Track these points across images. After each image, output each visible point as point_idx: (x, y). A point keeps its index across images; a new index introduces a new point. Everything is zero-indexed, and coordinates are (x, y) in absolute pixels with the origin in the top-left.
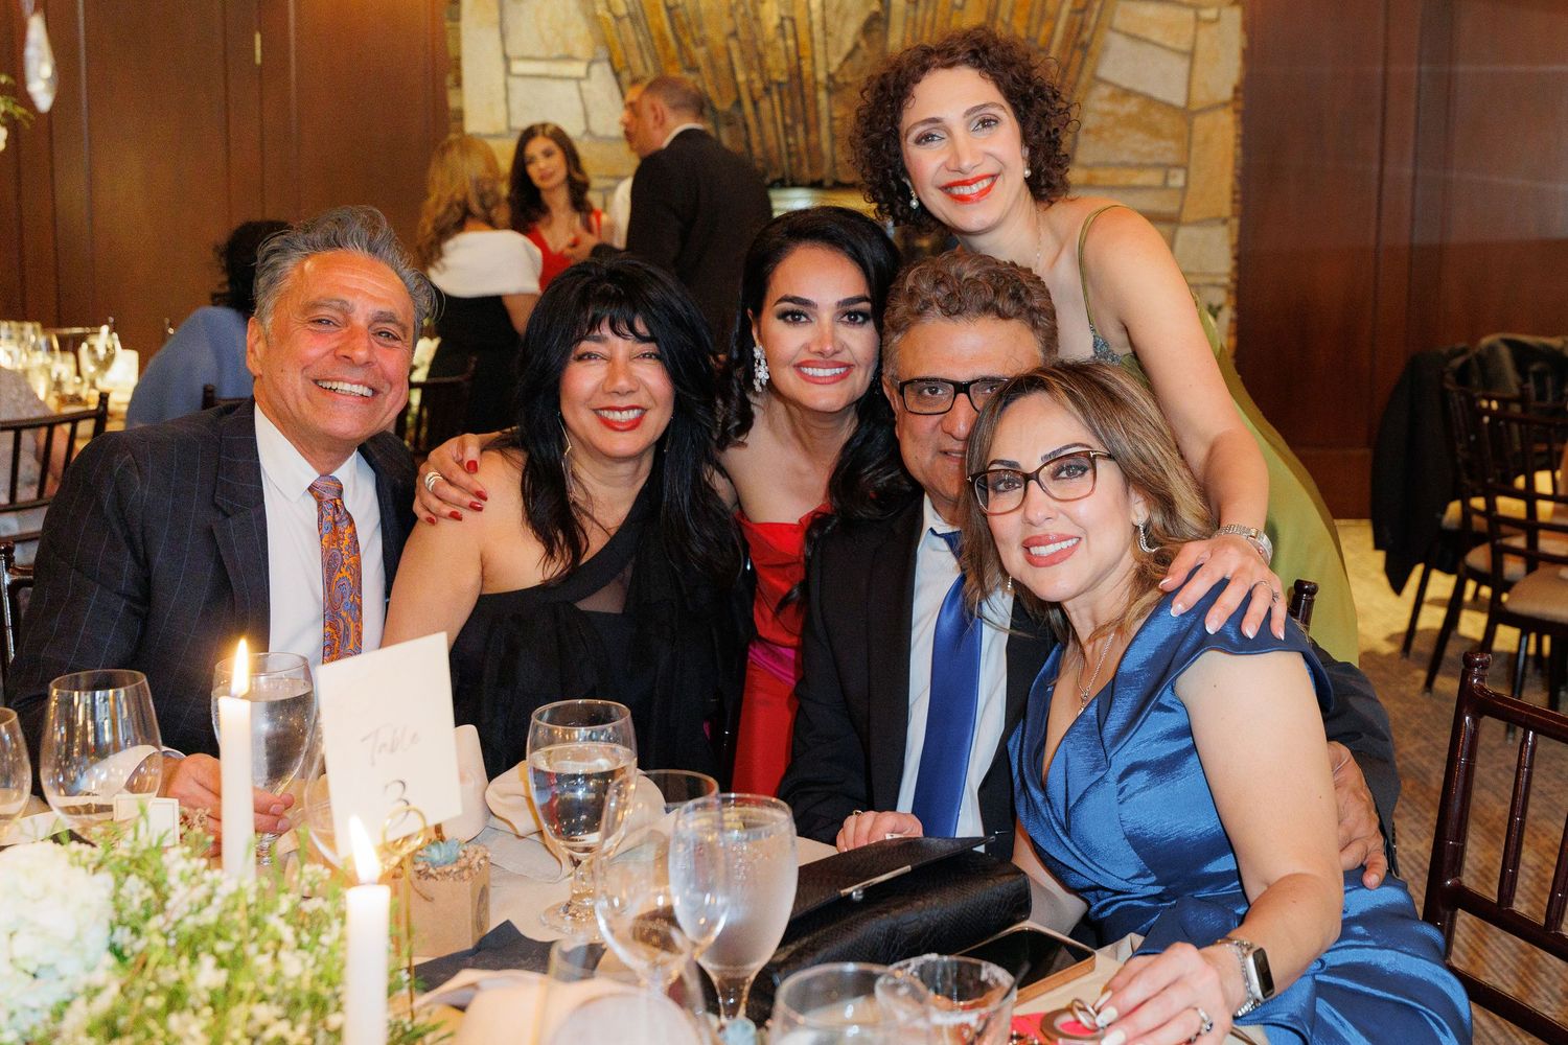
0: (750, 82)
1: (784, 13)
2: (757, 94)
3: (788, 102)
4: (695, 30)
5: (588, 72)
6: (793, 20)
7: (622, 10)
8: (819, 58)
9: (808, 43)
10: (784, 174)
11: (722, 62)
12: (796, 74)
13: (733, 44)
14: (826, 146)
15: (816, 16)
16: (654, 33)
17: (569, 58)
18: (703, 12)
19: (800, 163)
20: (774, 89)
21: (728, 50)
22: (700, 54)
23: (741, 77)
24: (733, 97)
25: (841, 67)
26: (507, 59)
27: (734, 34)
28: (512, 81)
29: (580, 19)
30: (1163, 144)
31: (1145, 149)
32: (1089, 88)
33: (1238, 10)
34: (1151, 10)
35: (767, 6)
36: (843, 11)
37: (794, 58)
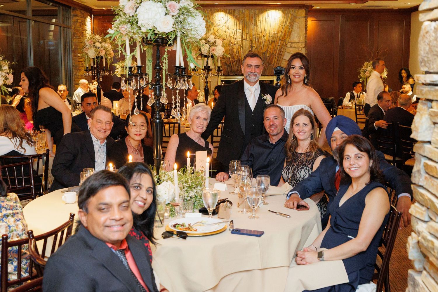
2: (233, 62)
6: (238, 51)
9: (241, 55)
12: (239, 59)
15: (242, 51)
19: (239, 72)
20: (236, 61)
23: (231, 60)
24: (230, 63)
28: (198, 61)
32: (282, 60)
33: (304, 48)
34: (291, 49)
35: (235, 49)
36: (245, 50)
37: (238, 57)
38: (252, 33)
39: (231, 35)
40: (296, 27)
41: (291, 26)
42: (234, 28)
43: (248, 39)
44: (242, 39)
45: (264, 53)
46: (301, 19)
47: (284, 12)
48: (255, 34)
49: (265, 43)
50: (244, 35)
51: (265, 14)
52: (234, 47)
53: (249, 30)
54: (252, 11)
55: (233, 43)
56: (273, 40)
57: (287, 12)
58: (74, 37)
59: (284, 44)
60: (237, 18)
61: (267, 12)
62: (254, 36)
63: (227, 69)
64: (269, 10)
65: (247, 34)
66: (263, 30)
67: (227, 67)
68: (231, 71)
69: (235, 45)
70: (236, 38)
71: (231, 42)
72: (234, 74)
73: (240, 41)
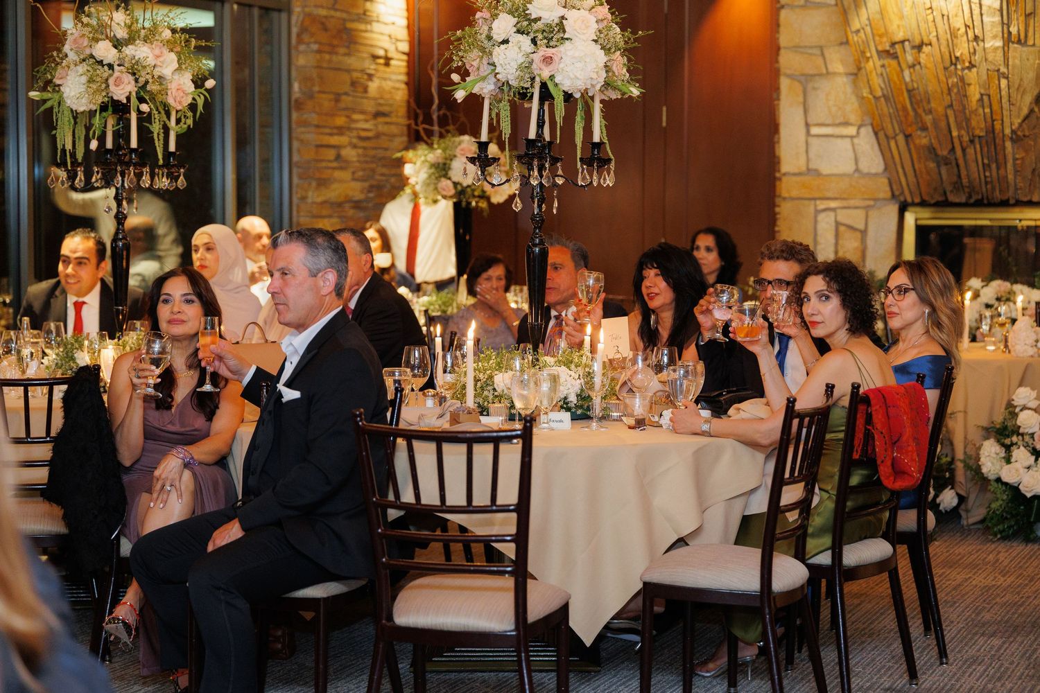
0: (960, 137)
1: (983, 91)
2: (965, 144)
3: (985, 149)
4: (925, 104)
5: (858, 133)
6: (989, 96)
7: (879, 93)
8: (1007, 120)
9: (999, 111)
10: (983, 196)
11: (943, 124)
12: (991, 130)
13: (950, 112)
14: (1011, 177)
15: (1004, 93)
16: (899, 106)
17: (846, 124)
18: (930, 92)
19: (993, 189)
20: (977, 140)
21: (947, 116)
22: (928, 119)
23: (955, 134)
24: (950, 147)
25: (1020, 125)
26: (807, 125)
27: (951, 106)
28: (811, 140)
29: (854, 99)
35: (972, 87)
36: (1022, 90)
37: (989, 120)
39: (958, 23)
43: (1035, 38)
44: (1008, 39)
50: (1014, 22)
52: (972, 76)
55: (966, 57)
58: (302, 47)
63: (936, 176)
65: (1027, 16)
67: (939, 166)
68: (958, 186)
69: (974, 66)
70: (981, 36)
71: (958, 54)
72: (970, 197)
73: (997, 48)
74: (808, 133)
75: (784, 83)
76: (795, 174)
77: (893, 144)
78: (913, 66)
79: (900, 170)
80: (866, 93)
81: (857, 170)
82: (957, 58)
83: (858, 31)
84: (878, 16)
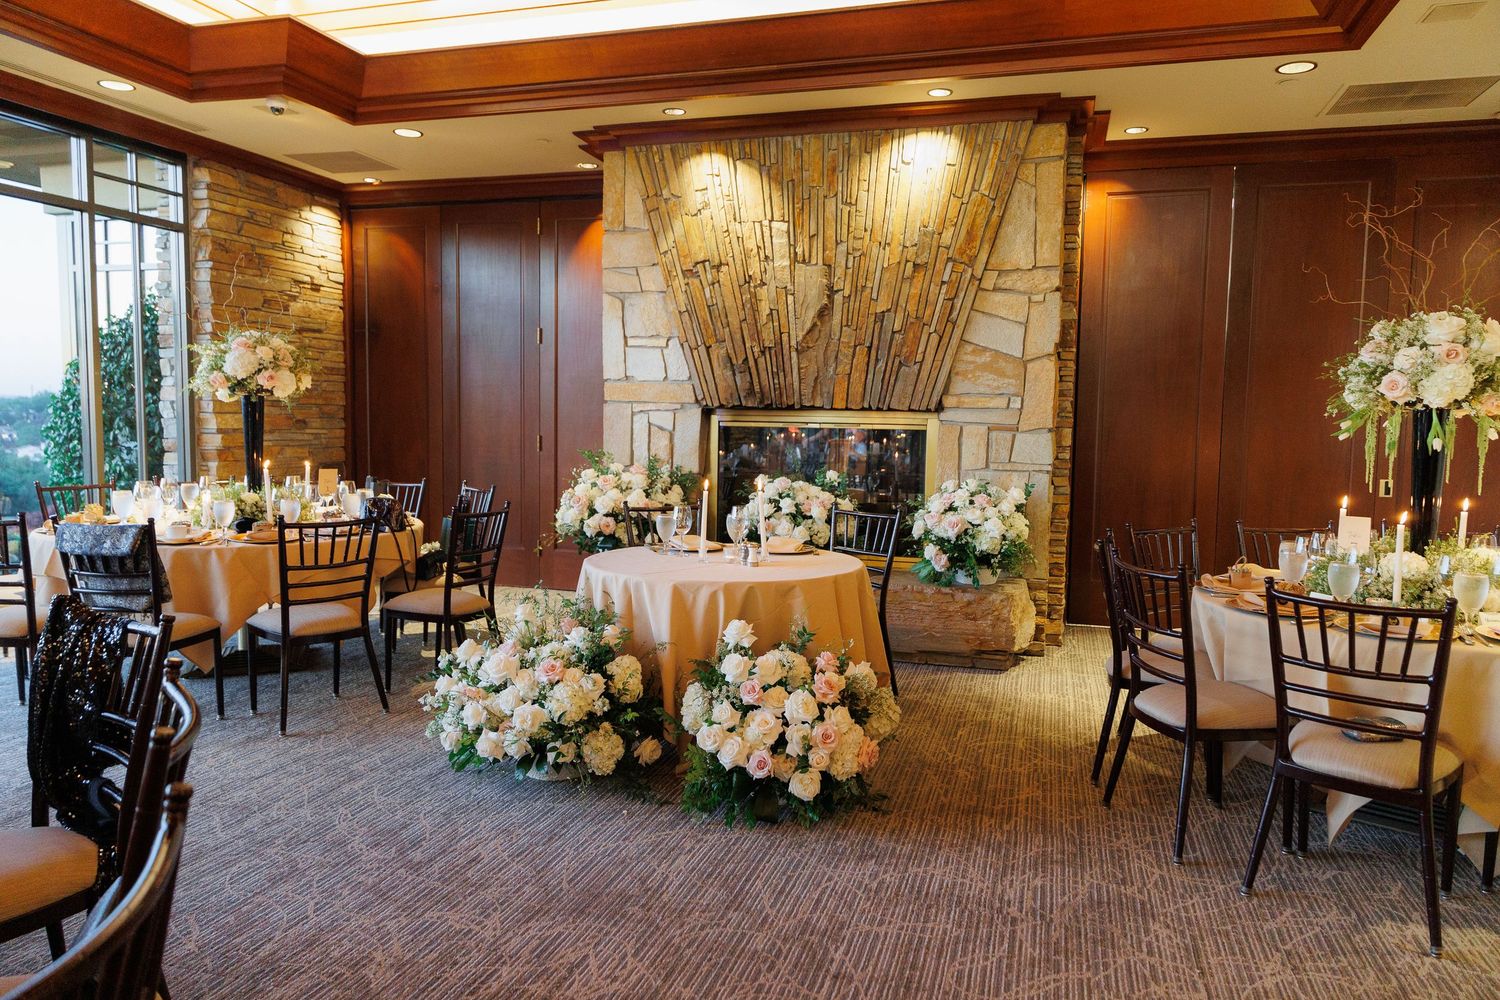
0: (752, 347)
1: (772, 307)
2: (756, 355)
3: (774, 359)
4: (723, 318)
5: (668, 344)
6: (778, 311)
7: (684, 309)
8: (792, 333)
9: (786, 325)
10: (772, 401)
11: (738, 336)
12: (779, 342)
13: (744, 325)
14: (796, 384)
15: (791, 308)
16: (701, 320)
17: (658, 336)
18: (727, 308)
20: (767, 351)
21: (741, 329)
22: (726, 332)
23: (748, 345)
24: (744, 357)
25: (804, 337)
26: (625, 337)
27: (745, 320)
28: (628, 350)
29: (664, 314)
30: (1006, 381)
31: (995, 384)
32: (959, 346)
33: (1058, 295)
34: (999, 297)
35: (763, 303)
36: (805, 305)
37: (778, 333)
38: (831, 232)
39: (751, 244)
40: (1024, 201)
41: (1001, 197)
42: (761, 217)
43: (817, 258)
44: (794, 259)
45: (880, 317)
46: (1043, 169)
47: (968, 142)
48: (844, 238)
49: (887, 275)
50: (800, 244)
51: (885, 150)
52: (763, 292)
53: (821, 222)
54: (835, 141)
55: (758, 276)
56: (919, 261)
57: (980, 139)
59: (968, 275)
60: (771, 173)
61: (895, 143)
62: (843, 248)
63: (732, 383)
64: (902, 135)
65: (811, 237)
66: (879, 218)
67: (734, 374)
68: (751, 392)
69: (765, 284)
70: (770, 255)
71: (751, 273)
72: (761, 402)
73: (784, 268)
74: (626, 343)
75: (606, 300)
76: (615, 380)
77: (695, 353)
78: (713, 284)
79: (702, 378)
80: (672, 307)
81: (666, 378)
82: (750, 277)
83: (666, 252)
84: (683, 239)
